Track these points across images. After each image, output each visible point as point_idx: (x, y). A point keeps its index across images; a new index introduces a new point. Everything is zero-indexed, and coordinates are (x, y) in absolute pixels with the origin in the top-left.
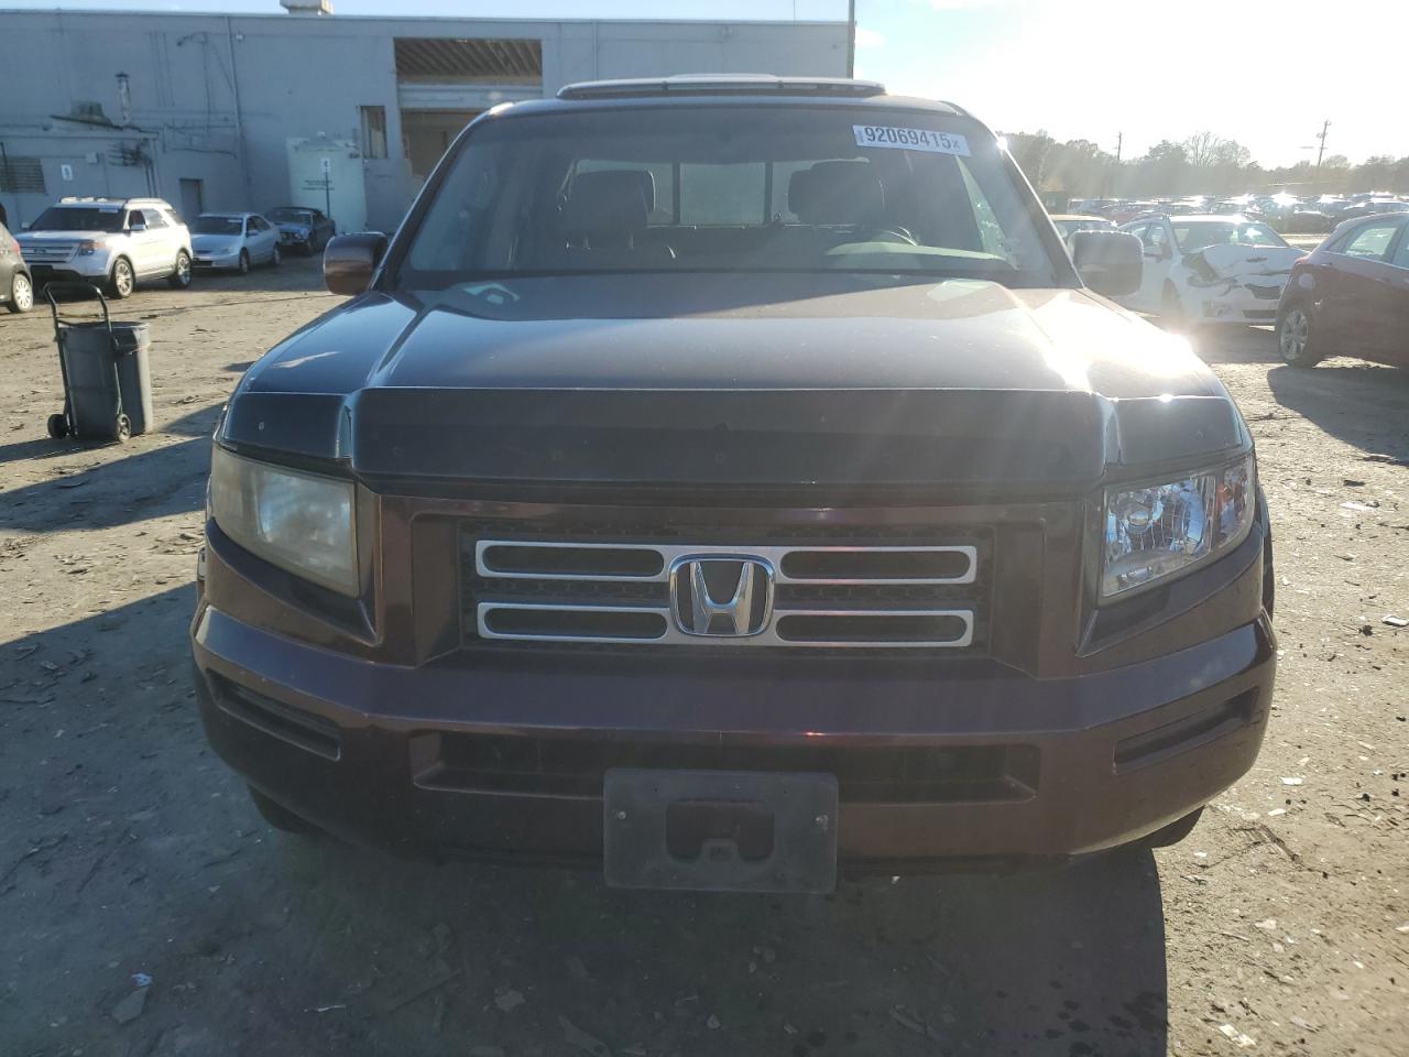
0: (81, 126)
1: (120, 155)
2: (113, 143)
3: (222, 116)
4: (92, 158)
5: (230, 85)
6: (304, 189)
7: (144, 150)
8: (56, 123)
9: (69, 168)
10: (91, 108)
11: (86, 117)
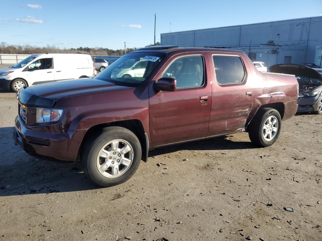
0: (268, 46)
1: (272, 51)
2: (271, 49)
3: (303, 41)
4: (266, 52)
5: (307, 34)
6: (318, 58)
7: (277, 50)
8: (261, 45)
9: (261, 54)
10: (271, 42)
11: (270, 44)
